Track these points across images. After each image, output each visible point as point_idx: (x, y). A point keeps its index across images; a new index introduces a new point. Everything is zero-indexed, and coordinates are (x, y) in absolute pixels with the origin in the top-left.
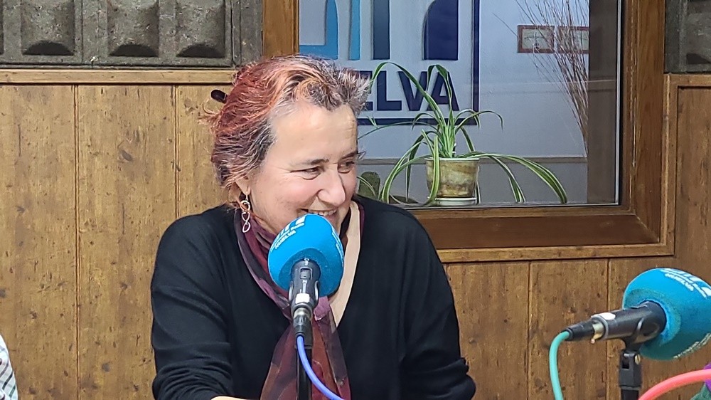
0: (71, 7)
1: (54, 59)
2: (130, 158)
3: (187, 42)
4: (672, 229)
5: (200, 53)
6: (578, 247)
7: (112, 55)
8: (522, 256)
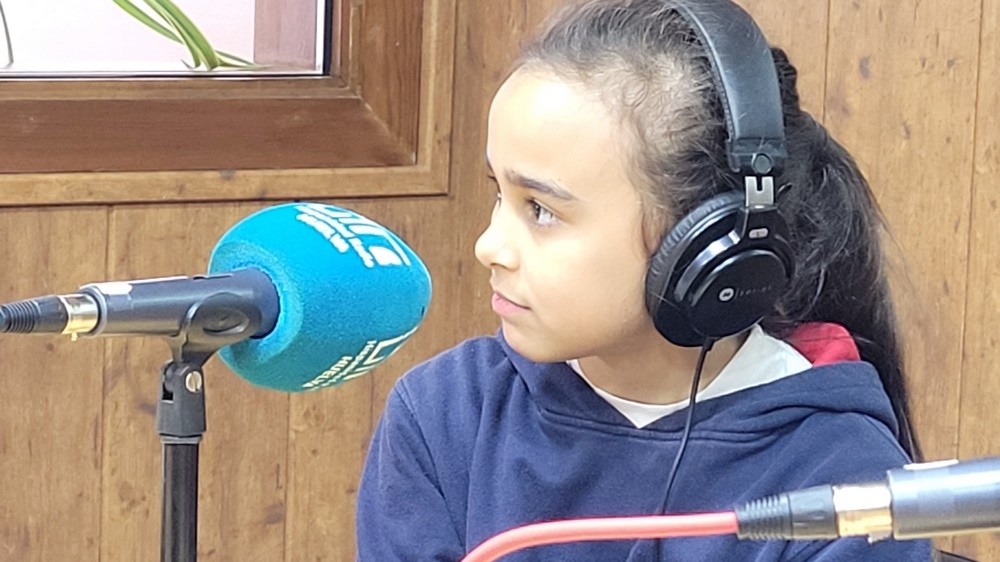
4: (445, 131)
6: (225, 173)
8: (91, 194)
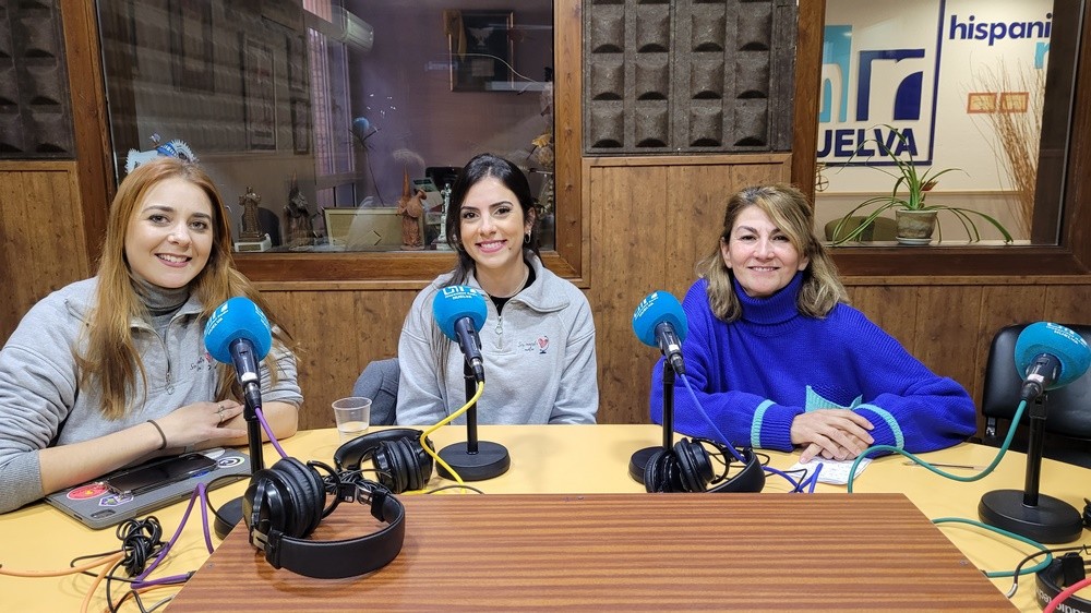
0: (666, 115)
1: (654, 150)
2: (701, 213)
3: (741, 135)
5: (749, 143)
7: (692, 145)
